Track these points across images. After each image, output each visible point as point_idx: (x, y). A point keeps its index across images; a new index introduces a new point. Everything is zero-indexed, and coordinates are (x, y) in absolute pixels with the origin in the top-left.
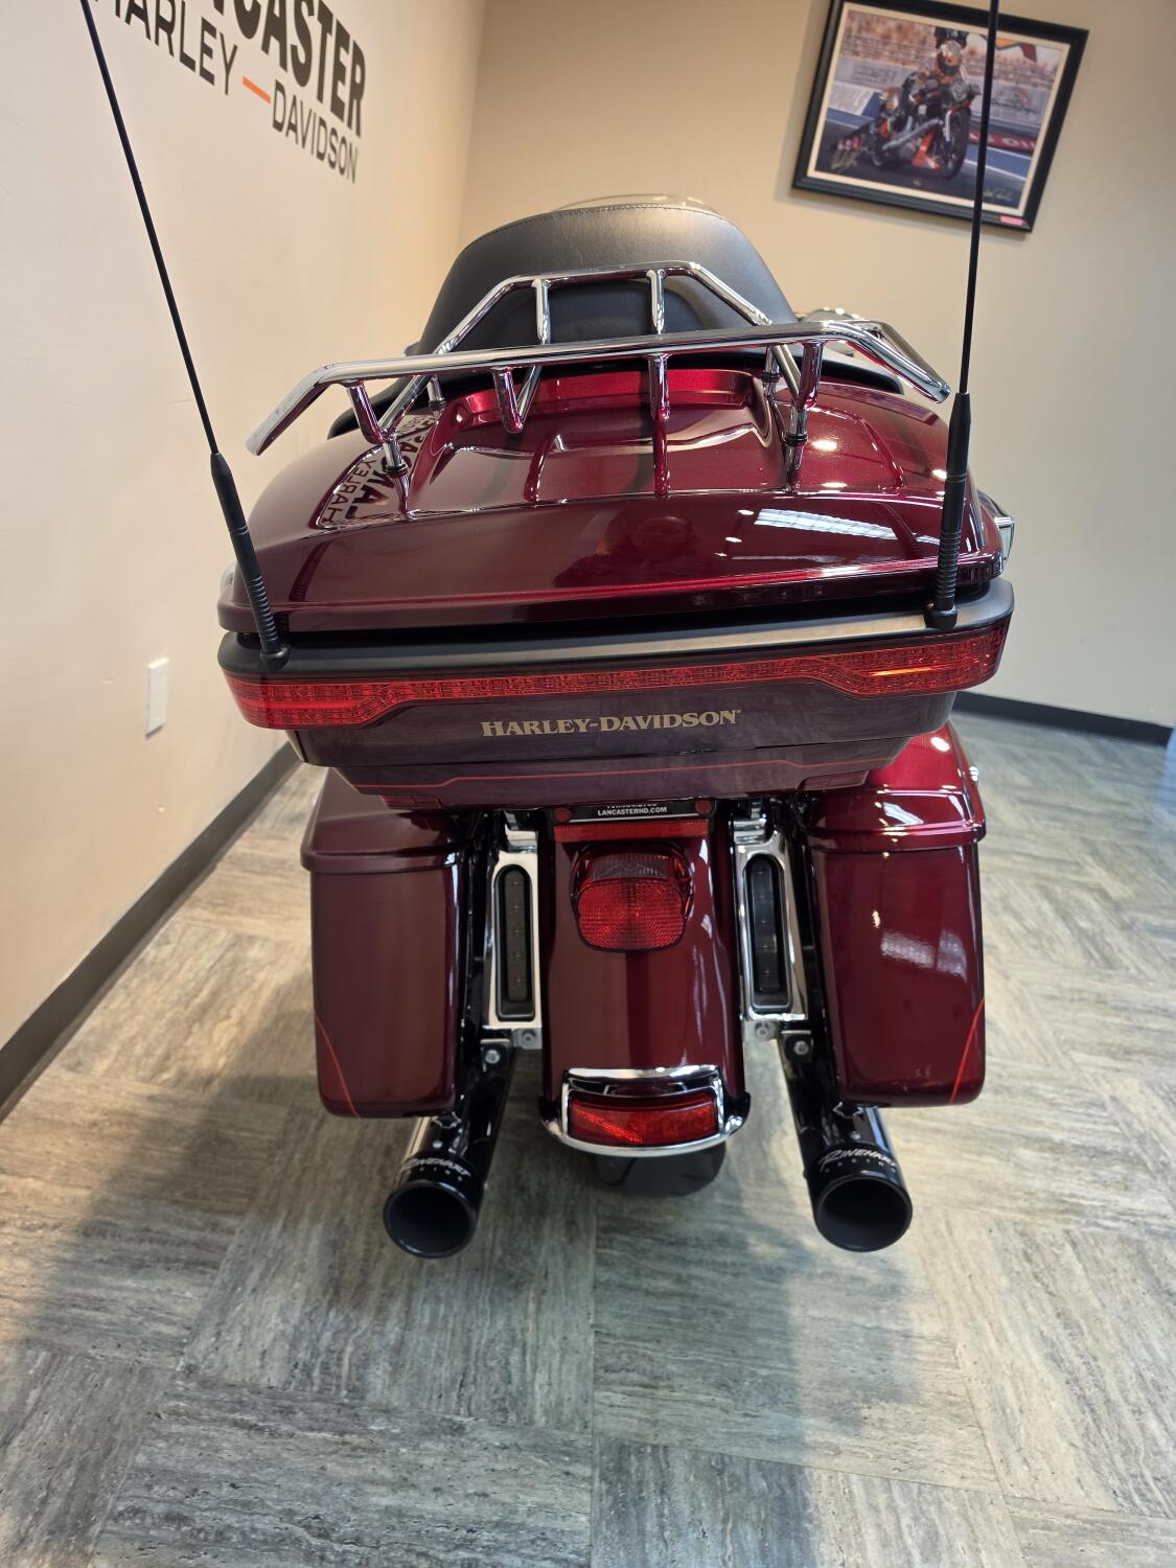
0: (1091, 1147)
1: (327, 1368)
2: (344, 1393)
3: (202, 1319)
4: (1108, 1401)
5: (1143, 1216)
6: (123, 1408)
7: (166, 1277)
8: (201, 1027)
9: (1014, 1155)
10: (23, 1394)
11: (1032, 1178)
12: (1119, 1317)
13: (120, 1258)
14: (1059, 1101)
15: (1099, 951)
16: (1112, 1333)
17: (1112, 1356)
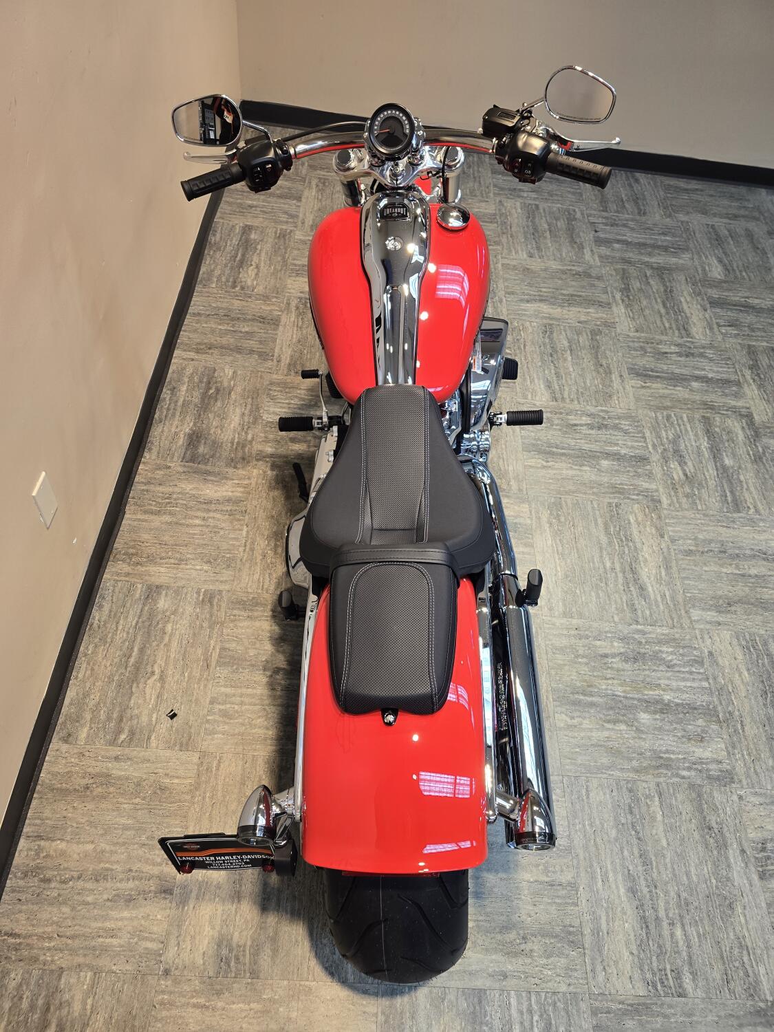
0: (687, 704)
1: (238, 959)
2: (248, 975)
3: (168, 934)
4: (657, 918)
5: (706, 764)
6: (136, 1005)
7: (145, 906)
8: (138, 687)
9: (636, 720)
10: (84, 1003)
11: (645, 739)
12: (676, 852)
13: (118, 895)
14: (675, 662)
15: (732, 492)
16: (669, 865)
17: (666, 883)
